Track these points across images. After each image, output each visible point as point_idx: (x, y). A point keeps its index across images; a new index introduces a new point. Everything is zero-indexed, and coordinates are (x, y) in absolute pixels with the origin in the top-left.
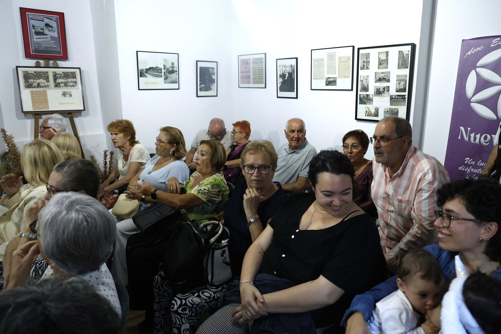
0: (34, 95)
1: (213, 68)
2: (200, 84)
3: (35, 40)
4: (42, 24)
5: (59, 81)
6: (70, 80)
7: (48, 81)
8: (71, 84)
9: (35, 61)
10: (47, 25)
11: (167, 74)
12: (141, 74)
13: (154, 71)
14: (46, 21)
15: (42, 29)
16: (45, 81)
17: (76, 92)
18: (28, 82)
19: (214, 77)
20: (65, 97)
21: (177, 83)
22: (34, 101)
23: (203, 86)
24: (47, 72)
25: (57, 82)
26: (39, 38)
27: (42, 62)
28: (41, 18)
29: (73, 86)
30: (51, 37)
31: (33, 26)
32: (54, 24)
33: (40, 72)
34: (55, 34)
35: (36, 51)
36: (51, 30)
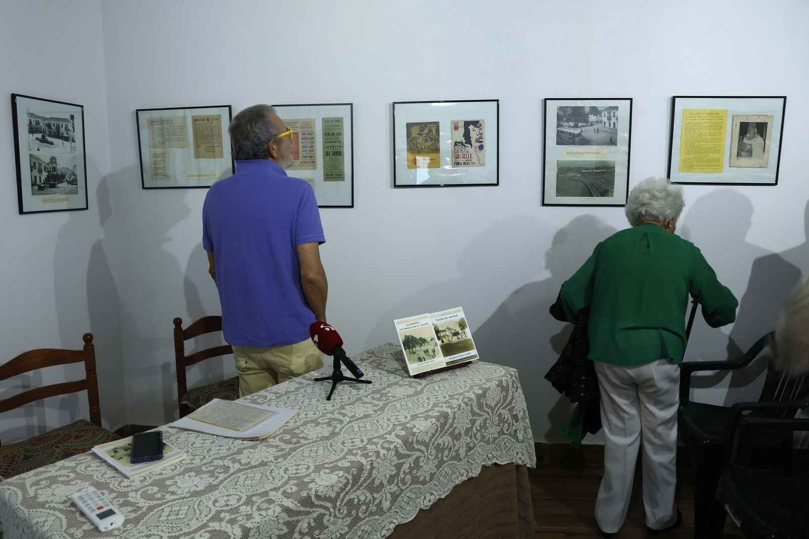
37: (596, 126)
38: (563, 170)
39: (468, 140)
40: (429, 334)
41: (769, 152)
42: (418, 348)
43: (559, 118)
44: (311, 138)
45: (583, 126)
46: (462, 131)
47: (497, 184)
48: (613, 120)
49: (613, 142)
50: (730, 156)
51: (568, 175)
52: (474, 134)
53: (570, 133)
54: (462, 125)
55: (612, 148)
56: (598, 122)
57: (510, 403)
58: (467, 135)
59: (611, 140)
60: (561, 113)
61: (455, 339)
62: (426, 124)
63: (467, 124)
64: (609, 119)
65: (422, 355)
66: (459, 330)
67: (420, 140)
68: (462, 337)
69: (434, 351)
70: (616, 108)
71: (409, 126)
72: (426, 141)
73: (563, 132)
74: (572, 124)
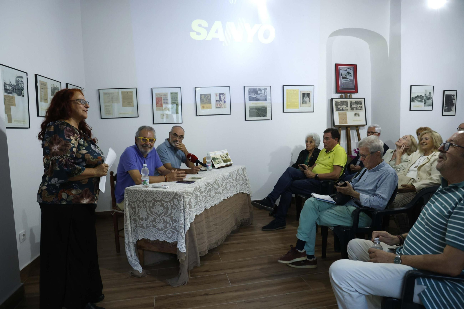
0: (340, 115)
1: (453, 95)
2: (445, 107)
3: (342, 82)
4: (345, 72)
5: (353, 106)
6: (359, 106)
7: (347, 107)
8: (359, 108)
9: (340, 95)
10: (348, 73)
11: (426, 100)
12: (412, 100)
13: (419, 98)
14: (348, 70)
15: (346, 75)
16: (346, 106)
17: (362, 113)
18: (337, 107)
19: (454, 101)
20: (356, 116)
21: (431, 106)
22: (340, 119)
23: (447, 108)
24: (347, 101)
25: (352, 107)
26: (344, 81)
27: (343, 95)
28: (345, 69)
29: (361, 109)
30: (350, 79)
31: (342, 74)
32: (351, 72)
33: (343, 101)
34: (352, 78)
35: (343, 88)
36: (350, 75)
37: (261, 95)
38: (251, 109)
39: (221, 100)
40: (219, 157)
41: (311, 102)
42: (216, 161)
43: (249, 92)
44: (166, 99)
45: (256, 95)
46: (218, 96)
47: (231, 114)
48: (266, 93)
49: (266, 100)
50: (301, 103)
51: (253, 110)
52: (222, 97)
53: (253, 97)
54: (218, 95)
55: (266, 101)
56: (261, 93)
57: (245, 175)
58: (220, 98)
59: (265, 99)
60: (250, 91)
61: (226, 159)
62: (206, 94)
63: (220, 94)
64: (264, 92)
65: (218, 162)
66: (226, 156)
67: (205, 100)
68: (228, 158)
69: (221, 162)
70: (266, 89)
71: (201, 95)
72: (207, 100)
73: (251, 97)
74: (253, 94)
